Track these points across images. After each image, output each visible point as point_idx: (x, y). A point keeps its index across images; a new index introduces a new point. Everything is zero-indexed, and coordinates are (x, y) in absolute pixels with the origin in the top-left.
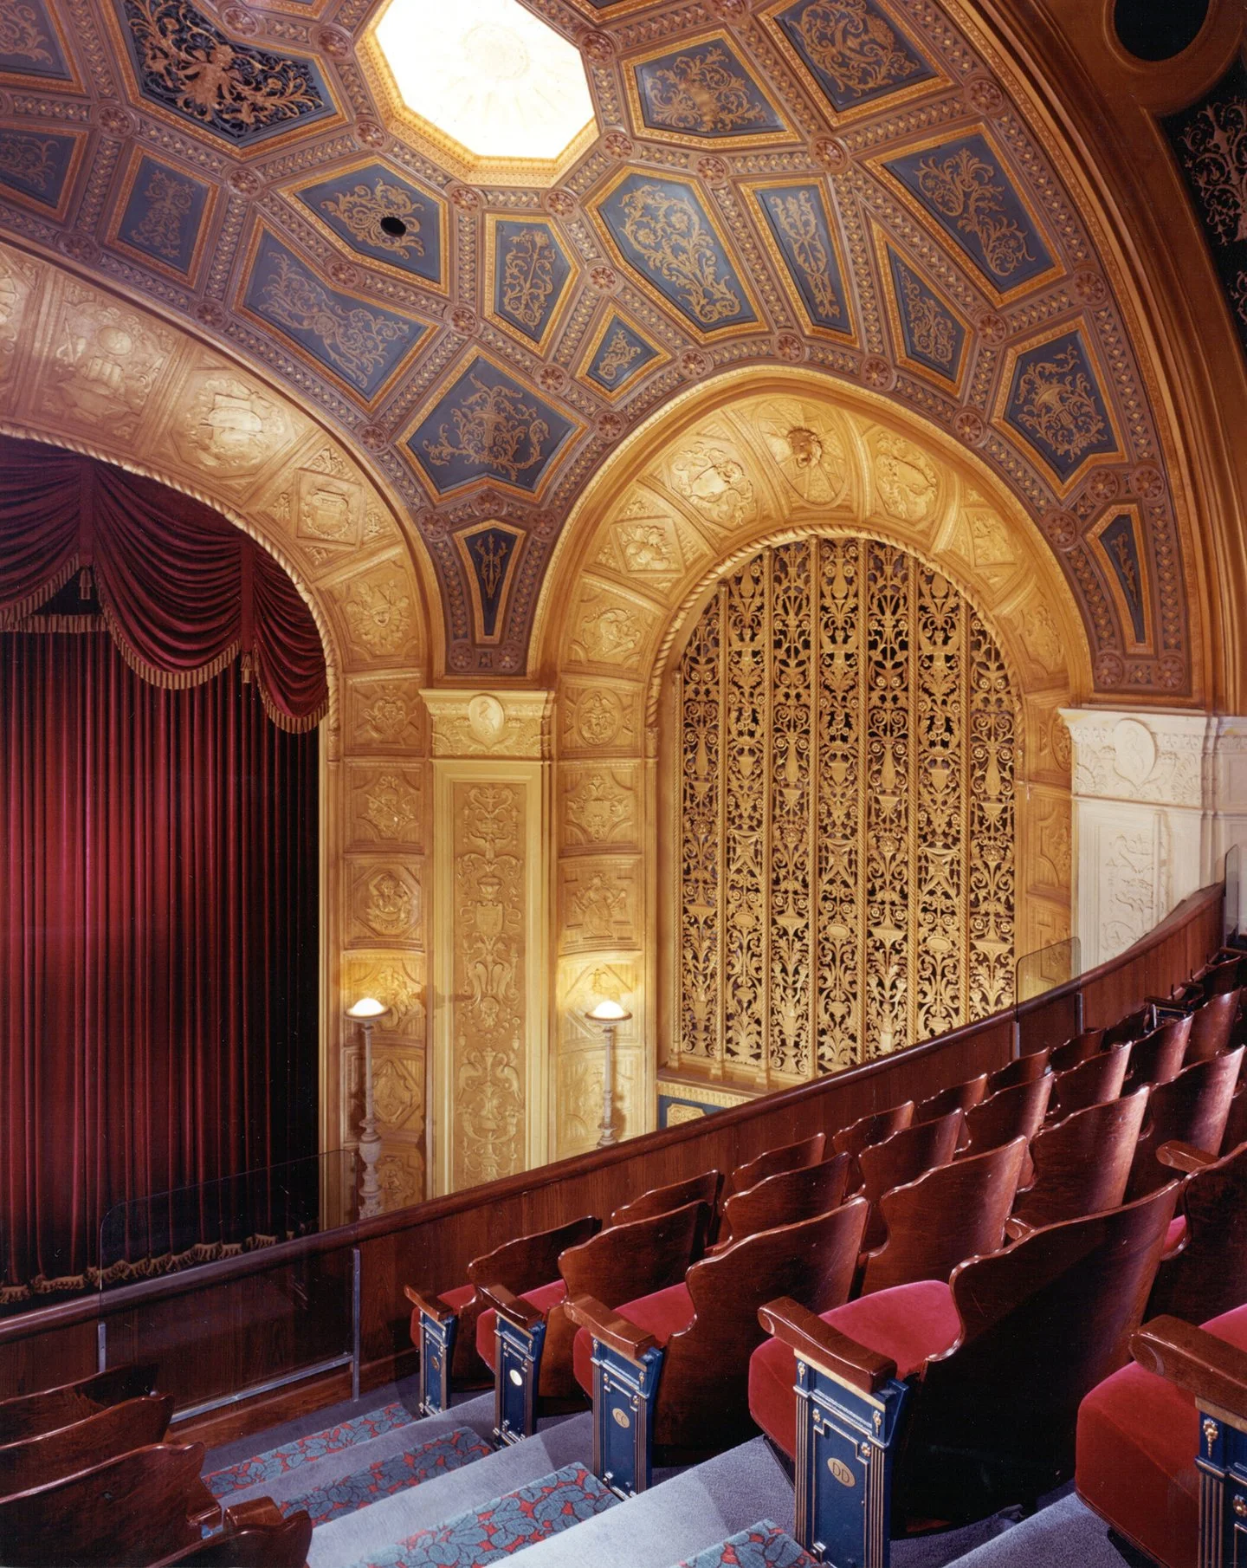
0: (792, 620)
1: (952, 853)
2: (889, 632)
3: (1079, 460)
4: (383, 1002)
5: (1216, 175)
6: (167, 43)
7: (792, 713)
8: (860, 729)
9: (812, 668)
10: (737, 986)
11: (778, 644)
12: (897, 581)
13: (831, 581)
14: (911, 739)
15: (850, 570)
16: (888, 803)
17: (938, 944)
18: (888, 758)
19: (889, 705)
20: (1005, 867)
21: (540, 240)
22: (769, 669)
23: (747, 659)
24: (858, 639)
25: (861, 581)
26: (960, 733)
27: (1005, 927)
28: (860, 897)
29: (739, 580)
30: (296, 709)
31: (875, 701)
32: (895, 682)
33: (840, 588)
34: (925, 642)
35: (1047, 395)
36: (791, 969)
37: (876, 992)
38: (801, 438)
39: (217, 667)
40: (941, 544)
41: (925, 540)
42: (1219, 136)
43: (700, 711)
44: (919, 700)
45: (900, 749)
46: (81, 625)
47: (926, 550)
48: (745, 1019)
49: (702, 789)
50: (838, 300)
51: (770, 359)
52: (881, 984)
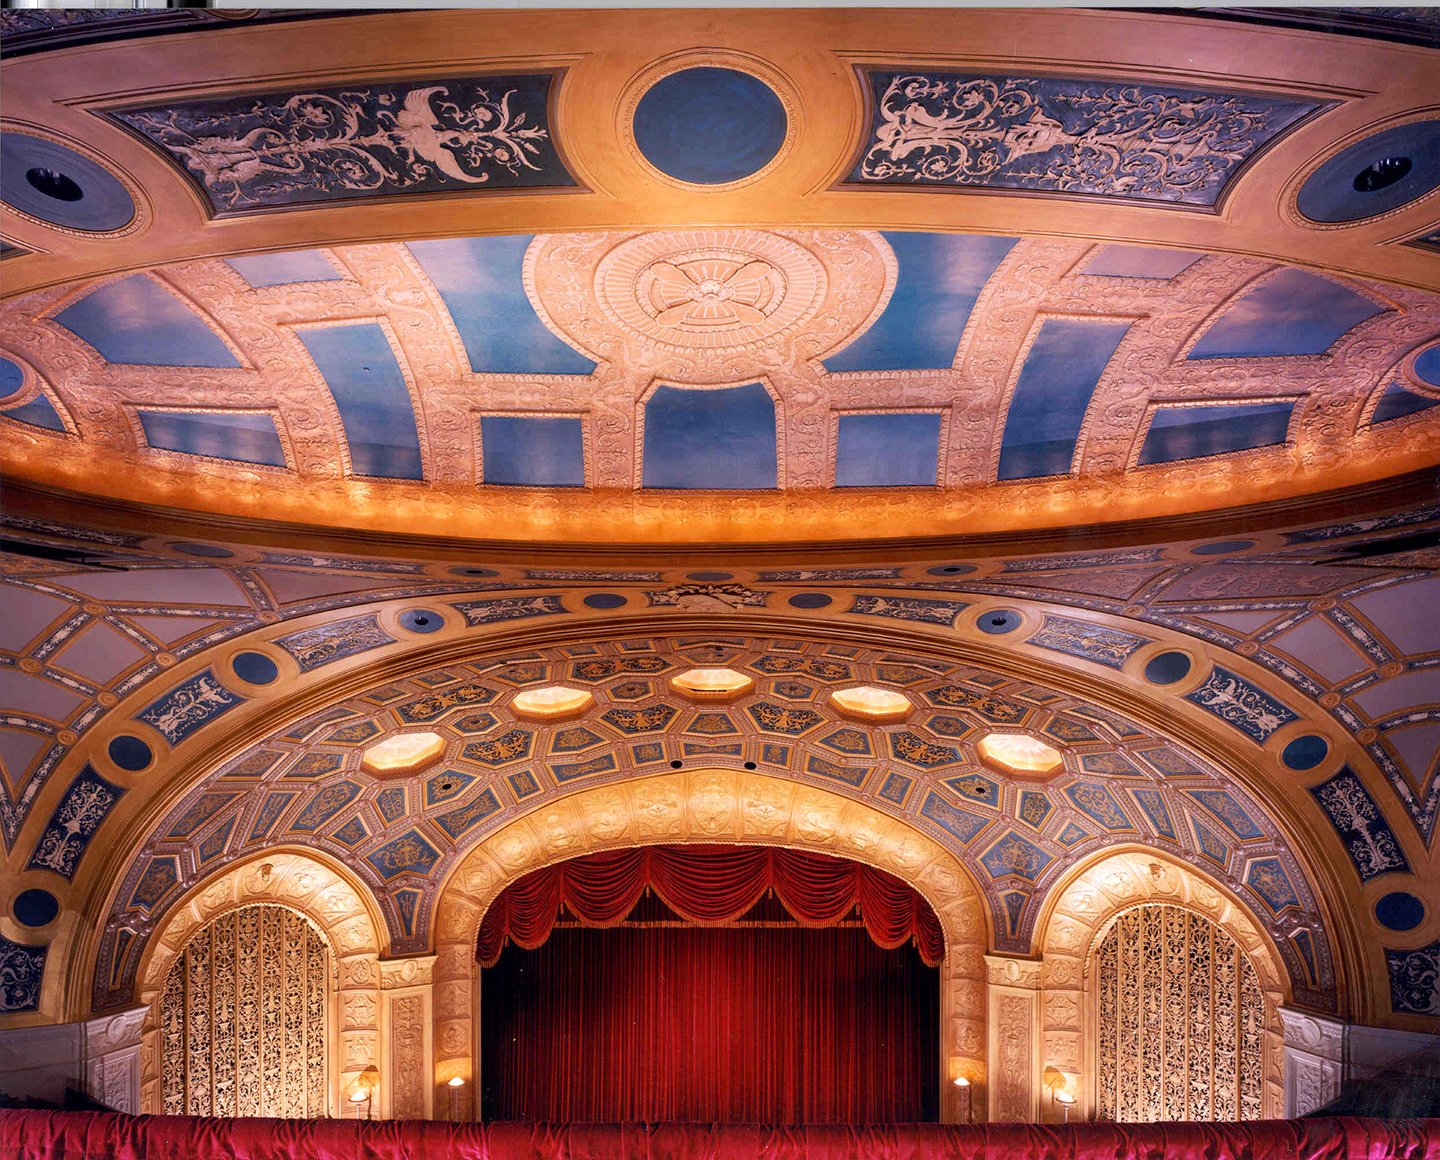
0: (1152, 938)
1: (1232, 1054)
2: (1200, 951)
3: (1283, 906)
4: (968, 1079)
5: (1339, 806)
6: (906, 744)
7: (1153, 981)
8: (1185, 992)
9: (1162, 961)
10: (1126, 1096)
11: (1146, 948)
12: (1203, 929)
13: (1171, 924)
14: (1211, 1001)
15: (1181, 921)
16: (1200, 1027)
17: (1224, 1093)
18: (1200, 1007)
19: (1200, 983)
20: (1258, 1064)
21: (1039, 797)
22: (1142, 959)
23: (1131, 953)
24: (1184, 952)
25: (1186, 927)
26: (1234, 1002)
27: (1257, 1091)
28: (1186, 1066)
29: (1127, 917)
30: (933, 958)
31: (1193, 981)
32: (1203, 974)
33: (1176, 928)
34: (1217, 957)
35: (1266, 878)
36: (1152, 1092)
37: (1194, 1110)
38: (1154, 868)
39: (903, 940)
40: (1223, 920)
41: (1216, 917)
42: (1338, 792)
43: (1109, 972)
44: (1214, 983)
45: (1206, 1004)
46: (858, 924)
47: (1217, 920)
48: (1130, 1110)
49: (1109, 1007)
50: (1170, 826)
51: (1139, 842)
52: (1196, 1106)
